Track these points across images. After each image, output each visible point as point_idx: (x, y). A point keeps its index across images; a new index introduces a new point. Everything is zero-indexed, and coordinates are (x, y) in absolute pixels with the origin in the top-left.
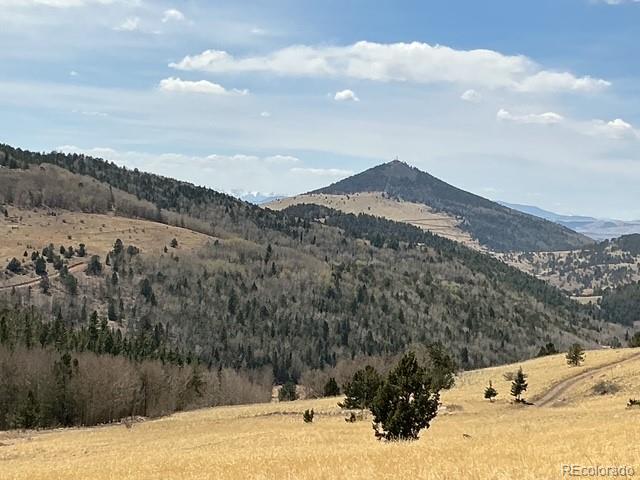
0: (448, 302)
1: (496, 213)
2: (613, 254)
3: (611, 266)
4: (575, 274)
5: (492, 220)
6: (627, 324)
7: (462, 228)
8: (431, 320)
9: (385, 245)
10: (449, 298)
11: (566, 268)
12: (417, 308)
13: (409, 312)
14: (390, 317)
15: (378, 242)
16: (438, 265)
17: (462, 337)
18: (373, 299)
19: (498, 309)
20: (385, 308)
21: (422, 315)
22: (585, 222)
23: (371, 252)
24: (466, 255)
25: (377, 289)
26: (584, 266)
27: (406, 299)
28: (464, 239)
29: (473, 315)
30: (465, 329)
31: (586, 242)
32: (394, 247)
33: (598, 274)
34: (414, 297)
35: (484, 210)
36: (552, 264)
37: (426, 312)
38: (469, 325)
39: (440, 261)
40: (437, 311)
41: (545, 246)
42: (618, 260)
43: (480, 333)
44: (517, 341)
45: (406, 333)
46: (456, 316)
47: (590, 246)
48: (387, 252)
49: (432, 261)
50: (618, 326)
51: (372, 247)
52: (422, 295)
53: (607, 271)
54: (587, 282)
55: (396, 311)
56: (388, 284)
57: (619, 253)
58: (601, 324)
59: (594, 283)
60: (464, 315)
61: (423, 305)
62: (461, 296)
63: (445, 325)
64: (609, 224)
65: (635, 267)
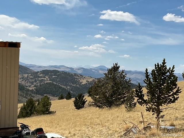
2: (40, 75)
3: (39, 79)
4: (29, 81)
6: (42, 95)
11: (27, 79)
22: (33, 66)
26: (32, 79)
31: (33, 72)
33: (36, 81)
36: (23, 78)
41: (21, 73)
42: (41, 77)
47: (34, 73)
53: (38, 80)
54: (32, 83)
57: (42, 75)
58: (35, 95)
59: (34, 84)
64: (40, 67)
65: (45, 79)
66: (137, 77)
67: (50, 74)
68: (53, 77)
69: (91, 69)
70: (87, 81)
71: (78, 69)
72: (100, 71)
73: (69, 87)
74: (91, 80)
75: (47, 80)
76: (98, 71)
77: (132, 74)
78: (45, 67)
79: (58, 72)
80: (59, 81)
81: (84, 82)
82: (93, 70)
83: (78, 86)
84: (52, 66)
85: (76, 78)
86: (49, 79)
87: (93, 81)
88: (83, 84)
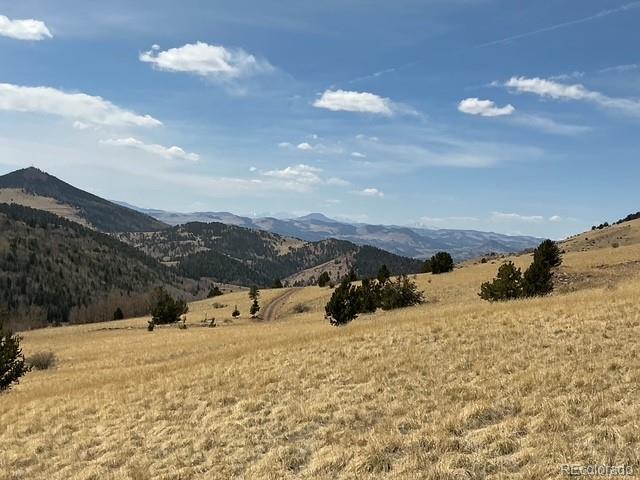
0: (90, 264)
1: (104, 206)
2: (182, 235)
3: (181, 242)
4: (159, 248)
5: (101, 210)
6: (197, 279)
7: (81, 215)
8: (81, 277)
9: (37, 225)
10: (91, 262)
11: (153, 243)
12: (70, 269)
13: (66, 271)
14: (54, 274)
15: (32, 224)
16: (76, 240)
17: (102, 287)
18: (40, 262)
19: (123, 269)
20: (49, 269)
21: (74, 273)
22: (161, 213)
23: (28, 230)
24: (91, 233)
25: (42, 256)
26: (164, 242)
27: (62, 262)
28: (82, 222)
29: (108, 272)
30: (104, 283)
31: (164, 227)
32: (44, 227)
33: (173, 248)
34: (67, 261)
35: (96, 204)
36: (143, 240)
37: (77, 271)
38: (106, 280)
39: (77, 237)
40: (84, 271)
41: (137, 229)
42: (185, 238)
43: (113, 286)
44: (137, 290)
45: (65, 285)
46: (96, 274)
47: (167, 229)
48: (39, 231)
49: (72, 237)
50: (193, 281)
51: (29, 227)
52: (72, 260)
53: (179, 245)
54: (165, 252)
55: (58, 270)
56: (49, 252)
57: (186, 234)
58: (181, 279)
59: (170, 253)
60: (102, 274)
61: (74, 267)
62: (99, 261)
63: (90, 280)
64: (174, 215)
65: (196, 243)
66: (396, 240)
67: (205, 231)
68: (213, 238)
69: (291, 222)
70: (290, 248)
71: (263, 221)
72: (312, 226)
73: (249, 262)
74: (298, 246)
75: (199, 245)
76: (307, 226)
77: (386, 233)
78: (185, 215)
79: (224, 226)
80: (227, 248)
81: (284, 250)
82: (296, 224)
83: (271, 259)
84: (201, 214)
85: (266, 242)
86: (203, 243)
87: (305, 247)
88: (282, 254)
